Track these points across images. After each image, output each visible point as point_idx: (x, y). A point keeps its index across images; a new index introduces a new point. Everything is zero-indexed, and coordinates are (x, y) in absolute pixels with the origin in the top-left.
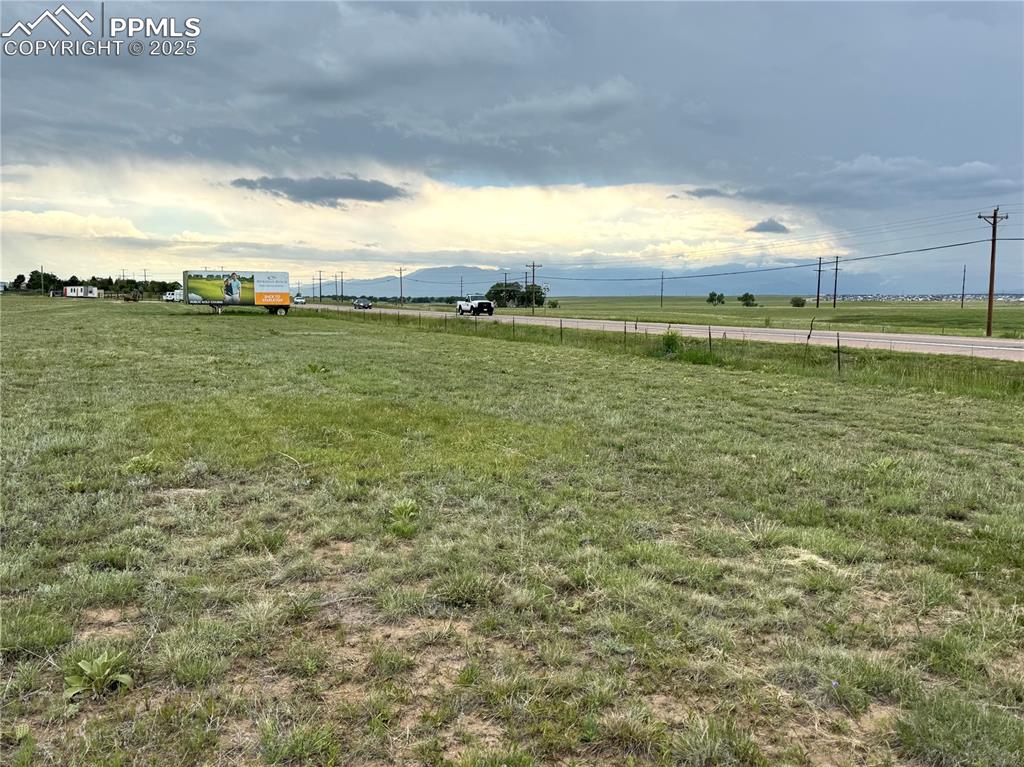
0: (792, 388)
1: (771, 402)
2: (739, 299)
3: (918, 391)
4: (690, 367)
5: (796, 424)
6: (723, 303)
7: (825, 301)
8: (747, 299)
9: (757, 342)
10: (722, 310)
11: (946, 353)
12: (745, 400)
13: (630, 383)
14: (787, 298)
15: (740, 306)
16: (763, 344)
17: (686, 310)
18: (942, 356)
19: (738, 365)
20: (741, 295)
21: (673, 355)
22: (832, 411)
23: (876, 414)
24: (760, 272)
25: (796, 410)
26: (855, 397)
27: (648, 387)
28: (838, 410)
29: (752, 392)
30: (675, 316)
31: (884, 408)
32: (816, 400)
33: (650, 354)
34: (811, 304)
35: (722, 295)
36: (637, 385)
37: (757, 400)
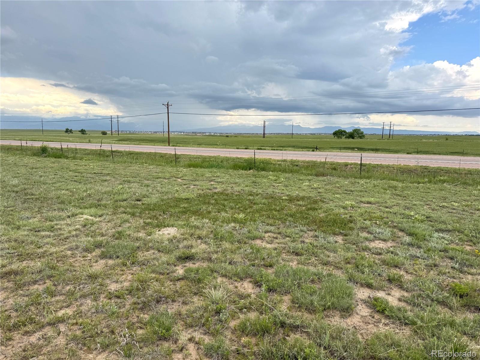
0: (95, 165)
1: (85, 171)
2: (79, 131)
3: (140, 164)
4: (53, 160)
5: (93, 178)
6: (72, 133)
7: (115, 133)
8: (83, 132)
9: (83, 149)
10: (72, 136)
11: (152, 152)
12: (75, 171)
13: (24, 167)
14: (100, 131)
15: (80, 134)
16: (86, 149)
17: (55, 136)
18: (150, 152)
19: (74, 158)
20: (80, 129)
21: (46, 155)
22: (108, 173)
23: (123, 173)
24: (87, 120)
25: (95, 173)
26: (117, 168)
27: (33, 168)
28: (110, 172)
29: (79, 168)
30: (49, 138)
31: (126, 170)
32: (103, 169)
33: (34, 155)
34: (109, 134)
35: (71, 129)
36: (28, 168)
37: (80, 171)
